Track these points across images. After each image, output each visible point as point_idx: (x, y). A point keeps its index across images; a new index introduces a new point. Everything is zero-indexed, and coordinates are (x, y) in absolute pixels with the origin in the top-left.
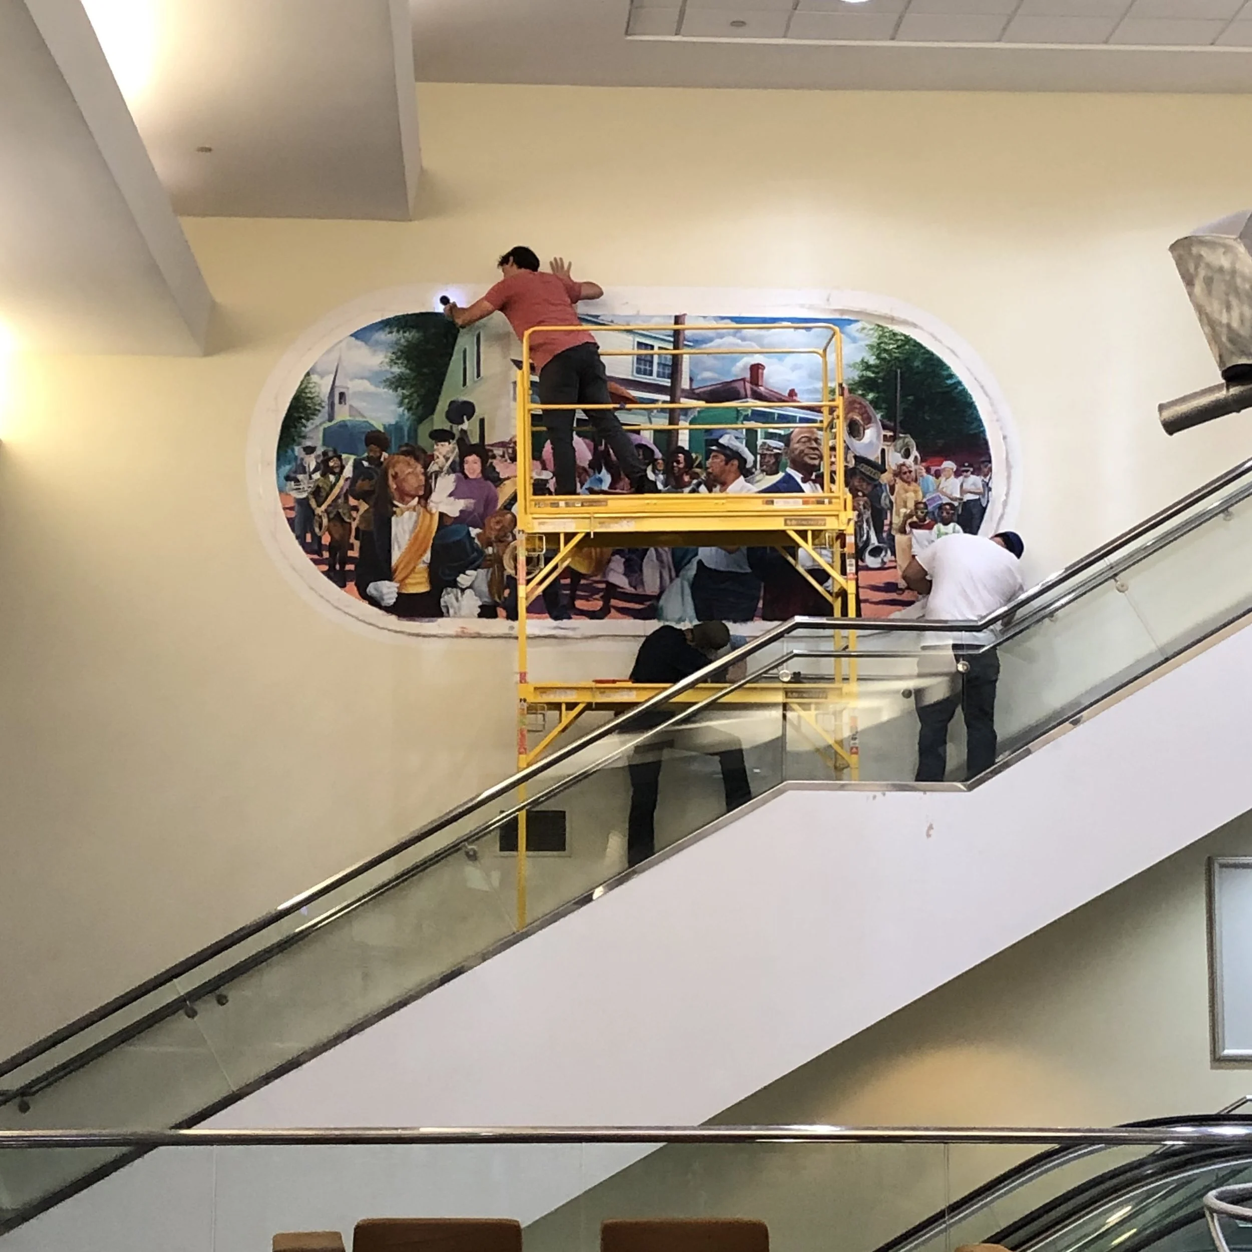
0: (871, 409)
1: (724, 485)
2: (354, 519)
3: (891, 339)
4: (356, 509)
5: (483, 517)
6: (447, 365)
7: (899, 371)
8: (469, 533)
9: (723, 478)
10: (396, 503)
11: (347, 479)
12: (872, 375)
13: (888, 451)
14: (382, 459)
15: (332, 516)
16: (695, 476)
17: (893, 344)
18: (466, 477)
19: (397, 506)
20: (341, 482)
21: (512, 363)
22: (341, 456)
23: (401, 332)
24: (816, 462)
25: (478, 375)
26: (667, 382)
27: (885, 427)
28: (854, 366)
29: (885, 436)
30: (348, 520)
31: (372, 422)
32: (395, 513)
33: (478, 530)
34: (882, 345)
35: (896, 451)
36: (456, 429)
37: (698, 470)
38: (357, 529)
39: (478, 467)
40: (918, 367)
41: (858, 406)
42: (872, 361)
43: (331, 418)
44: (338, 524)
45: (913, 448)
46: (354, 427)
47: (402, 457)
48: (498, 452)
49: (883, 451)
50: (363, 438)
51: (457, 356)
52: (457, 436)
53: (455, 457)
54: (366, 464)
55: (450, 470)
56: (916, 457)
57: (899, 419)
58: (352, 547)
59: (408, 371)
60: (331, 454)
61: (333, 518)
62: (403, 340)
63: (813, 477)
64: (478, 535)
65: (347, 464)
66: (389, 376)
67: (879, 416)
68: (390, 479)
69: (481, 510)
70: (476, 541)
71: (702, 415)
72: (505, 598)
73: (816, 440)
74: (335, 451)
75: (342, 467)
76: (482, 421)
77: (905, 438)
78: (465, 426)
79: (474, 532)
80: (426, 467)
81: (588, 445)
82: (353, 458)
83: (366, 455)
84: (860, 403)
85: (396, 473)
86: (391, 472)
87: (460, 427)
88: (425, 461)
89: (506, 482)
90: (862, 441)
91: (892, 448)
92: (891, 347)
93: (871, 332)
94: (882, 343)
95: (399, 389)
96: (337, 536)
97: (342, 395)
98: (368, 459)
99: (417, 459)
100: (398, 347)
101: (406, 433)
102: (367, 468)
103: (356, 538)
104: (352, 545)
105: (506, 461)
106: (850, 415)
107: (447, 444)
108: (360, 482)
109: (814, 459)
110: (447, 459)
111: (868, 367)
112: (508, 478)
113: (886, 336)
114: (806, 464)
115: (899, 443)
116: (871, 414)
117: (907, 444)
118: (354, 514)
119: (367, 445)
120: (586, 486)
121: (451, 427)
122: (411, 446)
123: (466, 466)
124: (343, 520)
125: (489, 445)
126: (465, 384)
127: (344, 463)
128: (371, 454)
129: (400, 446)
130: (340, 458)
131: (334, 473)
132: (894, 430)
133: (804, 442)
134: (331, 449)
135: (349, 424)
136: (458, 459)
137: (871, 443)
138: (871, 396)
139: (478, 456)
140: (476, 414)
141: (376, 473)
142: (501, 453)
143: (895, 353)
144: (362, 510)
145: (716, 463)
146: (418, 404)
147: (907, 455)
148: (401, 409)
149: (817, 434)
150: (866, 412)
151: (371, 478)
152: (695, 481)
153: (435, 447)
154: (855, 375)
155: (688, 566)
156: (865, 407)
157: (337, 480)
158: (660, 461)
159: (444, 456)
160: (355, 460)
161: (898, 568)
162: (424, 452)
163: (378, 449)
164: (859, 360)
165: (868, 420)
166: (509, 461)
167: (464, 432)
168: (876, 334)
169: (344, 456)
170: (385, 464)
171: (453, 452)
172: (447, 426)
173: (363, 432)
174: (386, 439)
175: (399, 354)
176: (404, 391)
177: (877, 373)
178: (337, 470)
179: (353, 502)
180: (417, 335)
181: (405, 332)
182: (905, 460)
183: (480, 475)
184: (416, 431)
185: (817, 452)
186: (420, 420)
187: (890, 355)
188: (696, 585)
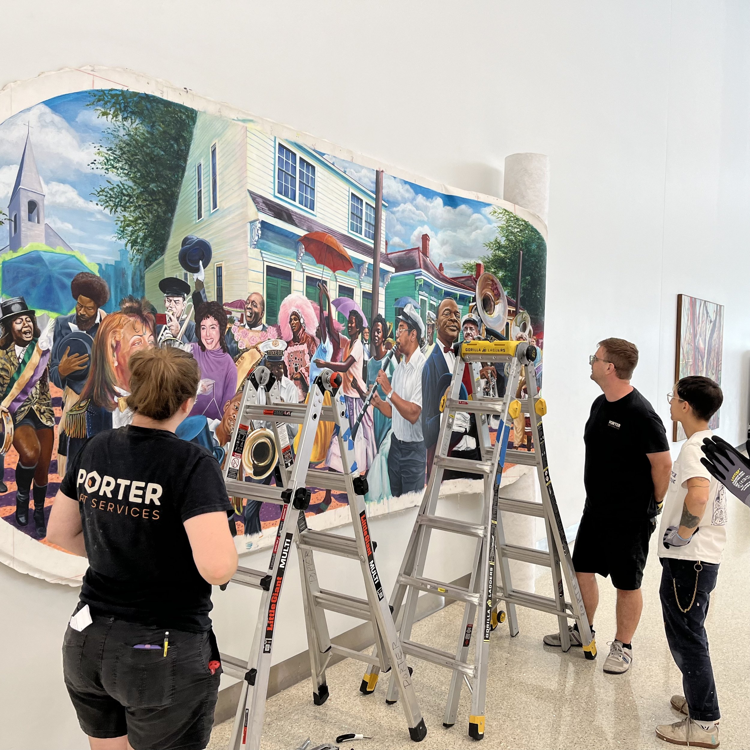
0: (500, 285)
2: (58, 420)
3: (515, 223)
4: (59, 402)
5: (222, 403)
6: (177, 183)
7: (521, 252)
8: (207, 426)
9: (406, 348)
10: (117, 389)
11: (44, 353)
12: (503, 255)
13: (511, 324)
14: (97, 321)
15: (20, 418)
16: (389, 346)
17: (517, 228)
18: (203, 348)
19: (119, 395)
20: (36, 357)
21: (248, 194)
22: (33, 312)
23: (120, 118)
24: (455, 333)
25: (215, 206)
26: (370, 243)
27: (510, 303)
28: (488, 245)
29: (509, 311)
30: (49, 424)
31: (85, 260)
32: (117, 404)
33: (217, 421)
34: (510, 228)
35: (516, 325)
36: (192, 279)
37: (390, 339)
38: (63, 436)
39: (215, 334)
40: (534, 250)
41: (491, 283)
42: (503, 241)
43: (15, 244)
44: (31, 430)
45: (528, 323)
46: (53, 263)
47: (124, 317)
48: (236, 314)
49: (507, 324)
50: (68, 282)
51: (190, 173)
52: (193, 289)
53: (190, 320)
54: (74, 327)
55: (185, 338)
56: (530, 331)
57: (520, 296)
58: (54, 467)
59: (131, 184)
60: (16, 309)
61: (22, 422)
62: (122, 132)
63: (452, 348)
64: (217, 428)
65: (44, 326)
66: (105, 185)
67: (505, 293)
68: (110, 351)
69: (220, 393)
70: (215, 436)
71: (393, 282)
72: (244, 507)
73: (456, 313)
74: (23, 305)
75: (37, 334)
76: (219, 269)
77: (523, 313)
78: (201, 276)
79: (213, 424)
80: (156, 333)
81: (315, 309)
82: (53, 316)
83: (74, 312)
84: (493, 281)
85: (118, 343)
86: (111, 341)
87: (196, 276)
88: (154, 326)
89: (245, 355)
90: (492, 315)
91: (514, 323)
92: (516, 230)
93: (501, 215)
94: (509, 226)
95: (119, 209)
96: (30, 453)
97: (32, 206)
98: (79, 320)
99: (145, 320)
100: (117, 141)
101: (130, 281)
102: (76, 334)
103: (62, 451)
104: (55, 463)
105: (244, 326)
106: (483, 292)
107: (181, 299)
108: (65, 358)
109: (454, 331)
110: (181, 324)
111: (499, 247)
112: (247, 350)
113: (512, 221)
114: (448, 335)
115: (519, 317)
116: (500, 290)
117: (524, 319)
118: (57, 411)
119: (76, 297)
120: (314, 358)
121: (186, 275)
122: (137, 302)
123: (203, 333)
124: (38, 425)
125: (226, 304)
126: (200, 216)
127: (39, 325)
128: (82, 312)
129: (122, 302)
130: (31, 314)
131: (22, 343)
132: (516, 307)
133: (447, 315)
134: (16, 300)
135: (46, 257)
136: (194, 323)
137: (498, 318)
138: (500, 274)
139: (216, 318)
140: (212, 260)
141: (90, 342)
142: (239, 315)
143: (519, 236)
144: (68, 405)
145: (402, 333)
146: (145, 238)
147: (524, 329)
148: (123, 242)
149: (456, 307)
150: (497, 289)
151: (82, 351)
152: (389, 352)
153: (167, 304)
154: (490, 253)
155: (385, 441)
156: (496, 284)
157: (29, 354)
158: (367, 330)
159: (178, 318)
160: (57, 321)
161: (514, 428)
162: (153, 310)
163: (92, 304)
164: (493, 240)
165: (498, 296)
166: (247, 327)
167: (199, 284)
168: (505, 218)
169: (39, 313)
170: (101, 328)
171: (188, 314)
172: (180, 273)
173: (69, 275)
174: (103, 287)
175: (118, 152)
176: (127, 214)
177: (506, 253)
178: (27, 338)
179: (54, 391)
180: (142, 129)
181: (125, 119)
182: (522, 333)
183: (218, 346)
184: (142, 278)
185: (456, 324)
186: (148, 261)
187: (516, 238)
188: (390, 460)
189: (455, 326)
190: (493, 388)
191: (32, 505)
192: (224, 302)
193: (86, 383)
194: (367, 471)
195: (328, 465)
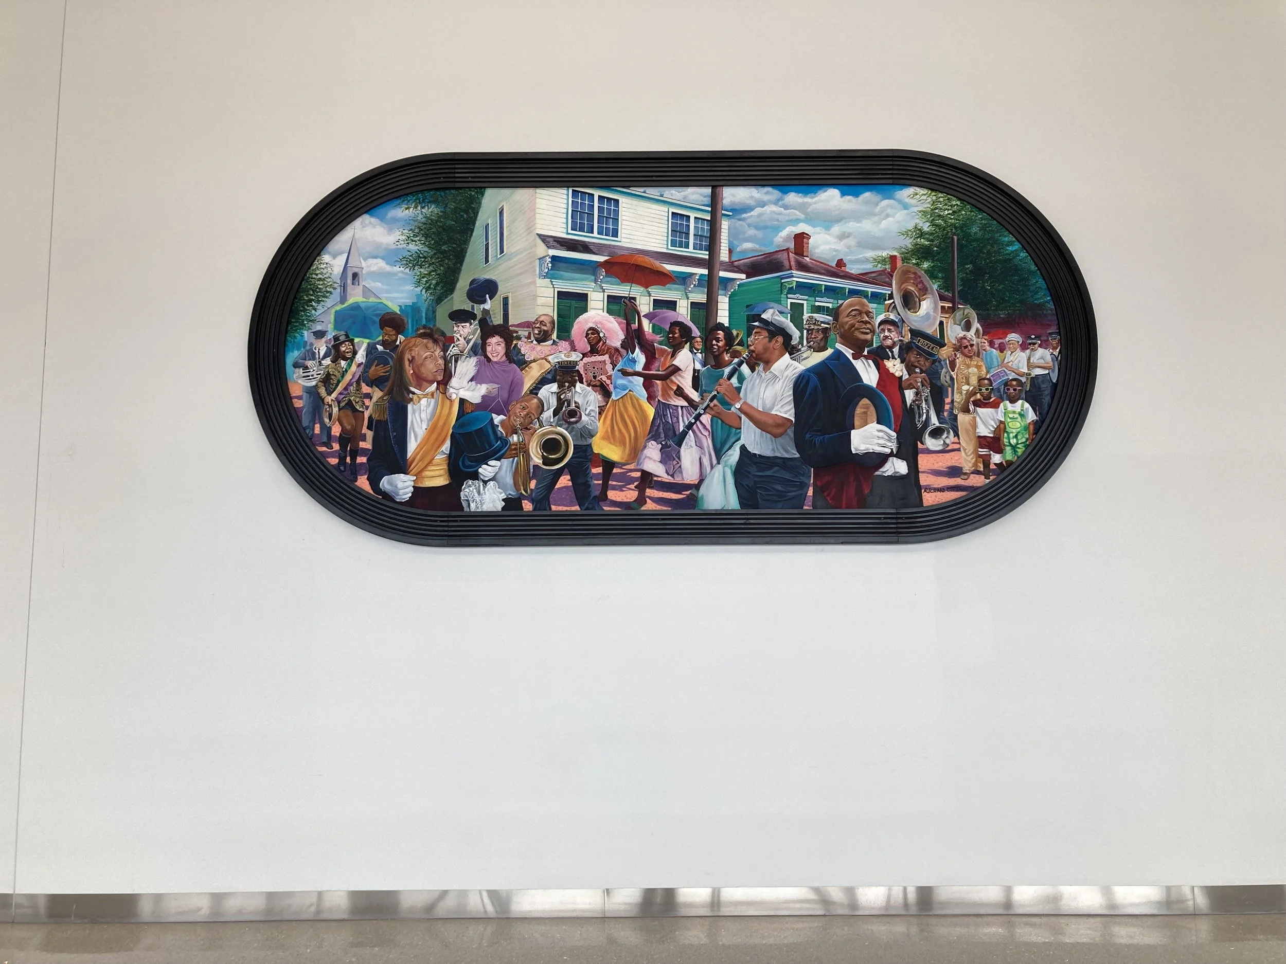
0: (926, 279)
1: (768, 363)
2: (367, 408)
3: (946, 205)
4: (369, 396)
5: (507, 403)
6: (466, 242)
7: (955, 237)
8: (492, 419)
9: (765, 356)
10: (412, 389)
11: (359, 365)
12: (927, 243)
13: (947, 323)
14: (398, 343)
15: (342, 404)
16: (736, 354)
17: (948, 210)
18: (489, 360)
19: (414, 393)
21: (537, 238)
22: (353, 339)
23: (419, 208)
25: (502, 251)
26: (704, 255)
27: (942, 298)
28: (906, 233)
29: (943, 307)
30: (361, 409)
31: (389, 304)
32: (412, 400)
33: (502, 417)
34: (937, 211)
35: (955, 324)
36: (478, 309)
37: (739, 348)
38: (370, 418)
39: (501, 349)
40: (975, 233)
41: (912, 276)
42: (926, 227)
43: (343, 299)
44: (349, 412)
45: (974, 320)
46: (368, 308)
47: (419, 340)
48: (523, 333)
49: (941, 323)
50: (377, 320)
51: (478, 230)
52: (479, 316)
53: (476, 339)
54: (380, 348)
55: (471, 353)
56: (977, 330)
57: (958, 288)
58: (363, 438)
59: (426, 249)
60: (342, 338)
61: (343, 408)
62: (420, 216)
63: (865, 353)
64: (502, 422)
65: (360, 348)
66: (408, 254)
67: (935, 287)
68: (407, 363)
70: (500, 428)
71: (742, 289)
72: (532, 490)
73: (868, 313)
74: (347, 336)
75: (355, 353)
76: (506, 300)
77: (964, 309)
78: (487, 306)
79: (498, 419)
80: (445, 350)
81: (619, 324)
82: (366, 341)
83: (381, 338)
84: (915, 273)
85: (413, 358)
86: (407, 356)
87: (482, 306)
88: (444, 345)
89: (533, 365)
90: (918, 313)
91: (951, 321)
92: (946, 212)
93: (924, 197)
94: (936, 209)
95: (416, 268)
96: (348, 427)
97: (355, 275)
98: (383, 343)
99: (436, 341)
100: (416, 223)
101: (424, 315)
102: (382, 352)
103: (369, 428)
104: (365, 435)
105: (532, 342)
106: (903, 286)
107: (468, 324)
108: (373, 368)
110: (468, 343)
111: (922, 234)
112: (534, 361)
113: (940, 202)
114: (858, 339)
115: (959, 314)
116: (926, 283)
117: (967, 316)
118: (367, 402)
119: (382, 328)
120: (619, 367)
121: (473, 306)
122: (430, 328)
123: (489, 349)
124: (355, 410)
125: (512, 326)
126: (487, 261)
127: (356, 348)
128: (386, 338)
129: (418, 329)
130: (352, 341)
131: (345, 359)
132: (952, 300)
133: (855, 316)
134: (343, 333)
135: (362, 305)
136: (480, 341)
137: (927, 316)
138: (926, 265)
139: (501, 337)
140: (499, 293)
141: (392, 357)
142: (526, 334)
143: (951, 219)
144: (375, 399)
145: (758, 341)
146: (437, 284)
147: (968, 327)
148: (419, 289)
149: (867, 306)
150: (921, 282)
151: (386, 363)
152: (736, 360)
153: (455, 329)
154: (908, 243)
155: (730, 452)
156: (920, 277)
158: (699, 339)
159: (465, 339)
160: (369, 344)
161: (962, 449)
162: (443, 334)
163: (394, 332)
164: (911, 226)
165: (924, 291)
167: (486, 312)
168: (929, 200)
169: (356, 340)
170: (400, 349)
171: (474, 335)
172: (467, 306)
173: (377, 315)
174: (402, 320)
175: (417, 231)
176: (422, 270)
177: (932, 241)
178: (349, 355)
179: (365, 389)
180: (436, 211)
181: (423, 208)
182: (964, 333)
183: (504, 358)
184: (434, 312)
185: (869, 326)
186: (439, 300)
187: (946, 222)
188: (739, 472)
189: (868, 329)
190: (926, 401)
191: (348, 460)
192: (510, 324)
193: (389, 384)
194: (701, 481)
195: (639, 467)
